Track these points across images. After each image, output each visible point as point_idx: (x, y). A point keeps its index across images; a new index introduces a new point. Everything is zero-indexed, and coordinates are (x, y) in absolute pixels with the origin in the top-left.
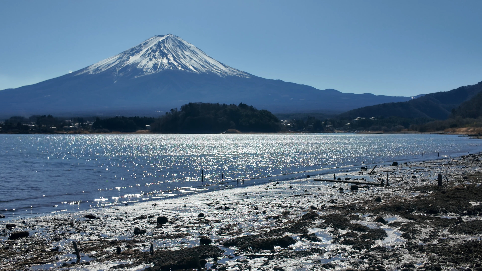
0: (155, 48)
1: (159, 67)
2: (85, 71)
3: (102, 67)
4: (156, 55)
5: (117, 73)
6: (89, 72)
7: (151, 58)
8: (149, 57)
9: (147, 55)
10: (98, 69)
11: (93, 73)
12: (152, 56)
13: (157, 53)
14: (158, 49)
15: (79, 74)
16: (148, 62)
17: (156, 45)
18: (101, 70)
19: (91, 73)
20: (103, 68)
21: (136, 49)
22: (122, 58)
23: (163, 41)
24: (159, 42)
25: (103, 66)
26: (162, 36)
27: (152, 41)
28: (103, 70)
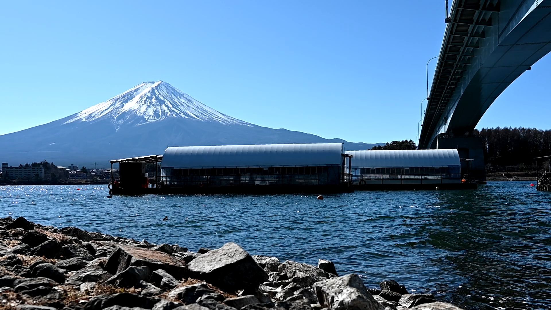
0: (149, 95)
1: (160, 114)
2: (76, 119)
3: (94, 114)
4: (153, 102)
5: (116, 120)
6: (81, 119)
7: (149, 104)
8: (146, 104)
9: (143, 102)
10: (90, 116)
11: (87, 120)
12: (149, 103)
13: (154, 100)
14: (153, 96)
15: (71, 121)
16: (147, 109)
17: (150, 91)
18: (94, 117)
19: (84, 120)
20: (96, 115)
21: (127, 96)
22: (115, 105)
23: (156, 87)
24: (152, 88)
25: (96, 113)
26: (153, 83)
27: (143, 87)
28: (97, 117)
